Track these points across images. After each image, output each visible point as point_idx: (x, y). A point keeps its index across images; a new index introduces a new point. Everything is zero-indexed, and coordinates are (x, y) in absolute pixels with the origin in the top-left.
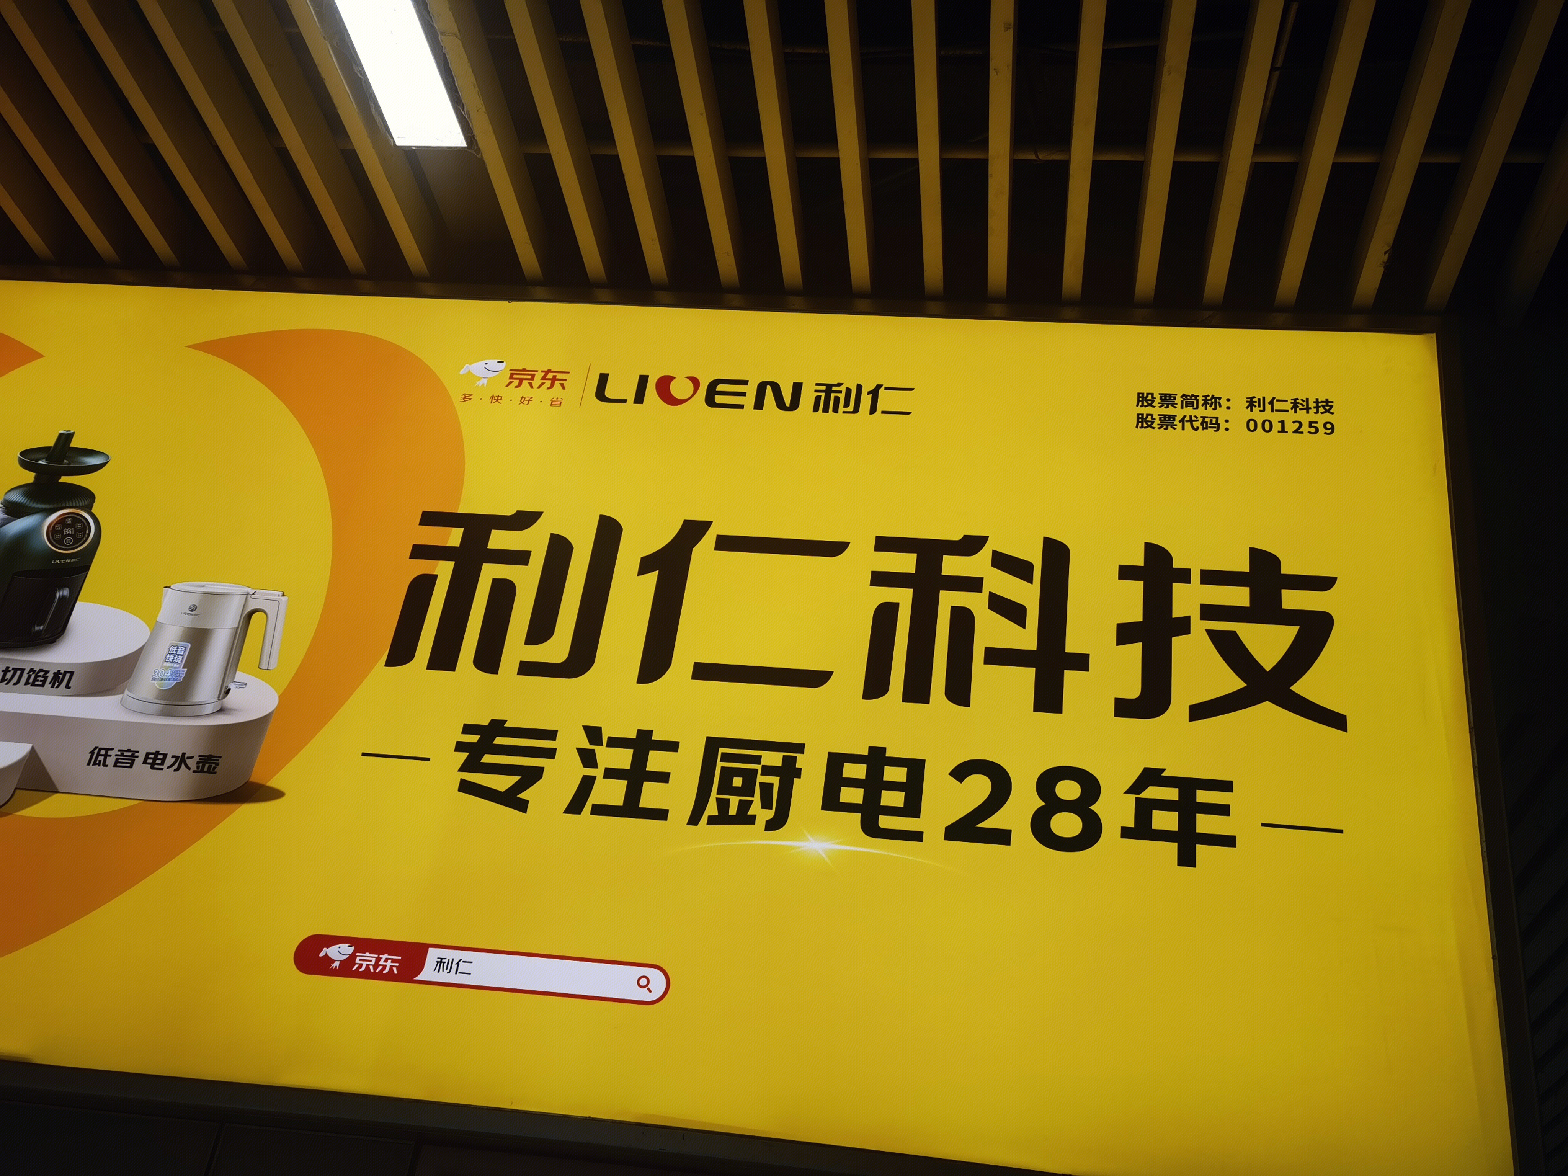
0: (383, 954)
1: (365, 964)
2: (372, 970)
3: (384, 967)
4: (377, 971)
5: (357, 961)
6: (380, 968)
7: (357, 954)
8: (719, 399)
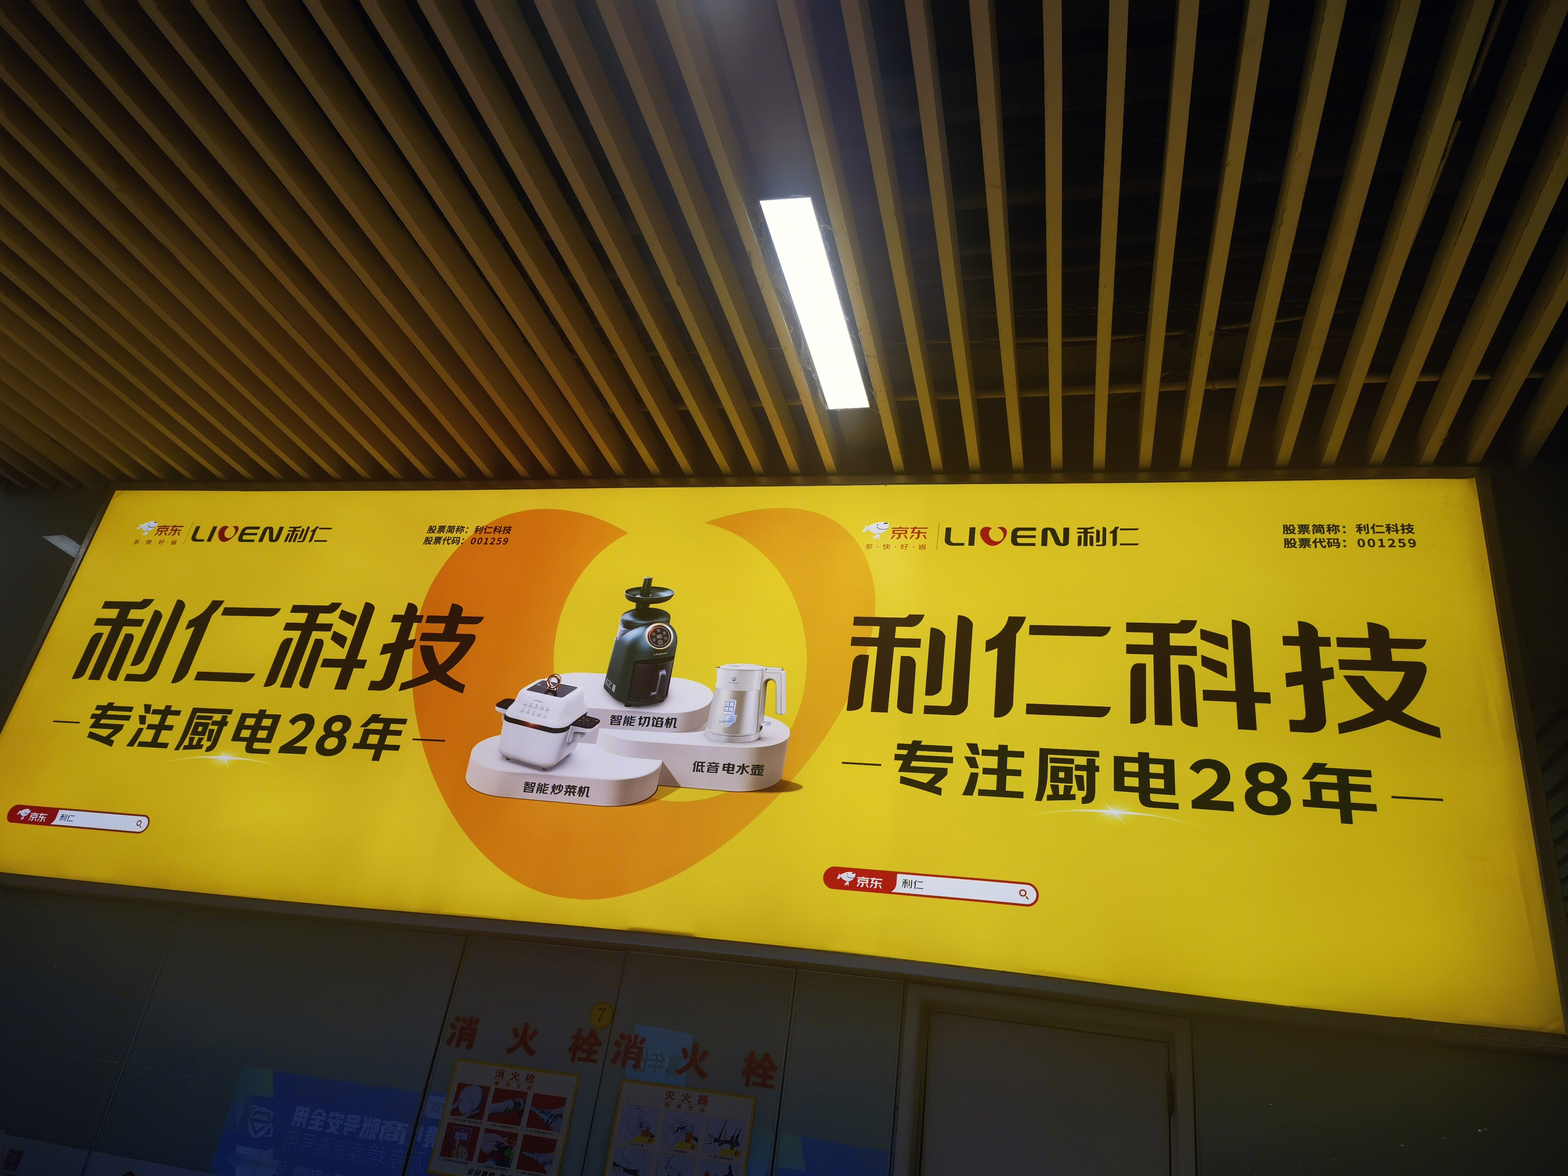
0: (872, 878)
1: (863, 883)
2: (868, 887)
3: (874, 885)
4: (871, 887)
5: (859, 882)
6: (872, 885)
7: (858, 878)
8: (1019, 540)
